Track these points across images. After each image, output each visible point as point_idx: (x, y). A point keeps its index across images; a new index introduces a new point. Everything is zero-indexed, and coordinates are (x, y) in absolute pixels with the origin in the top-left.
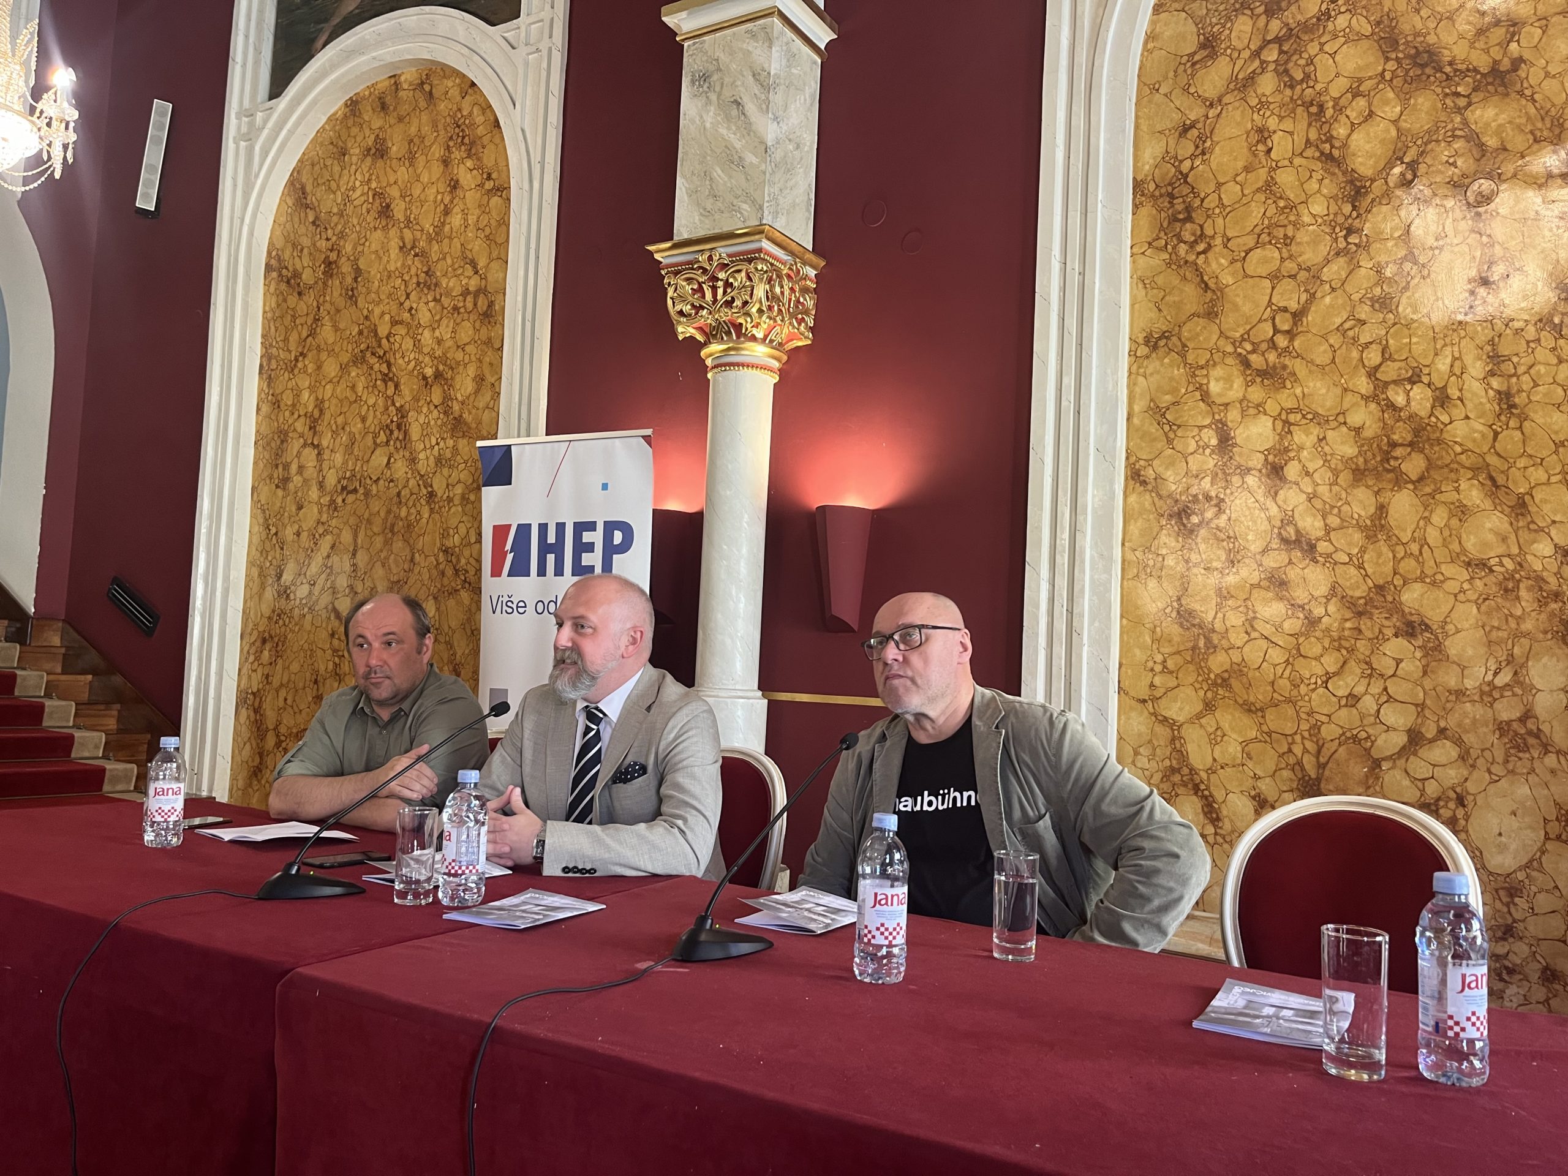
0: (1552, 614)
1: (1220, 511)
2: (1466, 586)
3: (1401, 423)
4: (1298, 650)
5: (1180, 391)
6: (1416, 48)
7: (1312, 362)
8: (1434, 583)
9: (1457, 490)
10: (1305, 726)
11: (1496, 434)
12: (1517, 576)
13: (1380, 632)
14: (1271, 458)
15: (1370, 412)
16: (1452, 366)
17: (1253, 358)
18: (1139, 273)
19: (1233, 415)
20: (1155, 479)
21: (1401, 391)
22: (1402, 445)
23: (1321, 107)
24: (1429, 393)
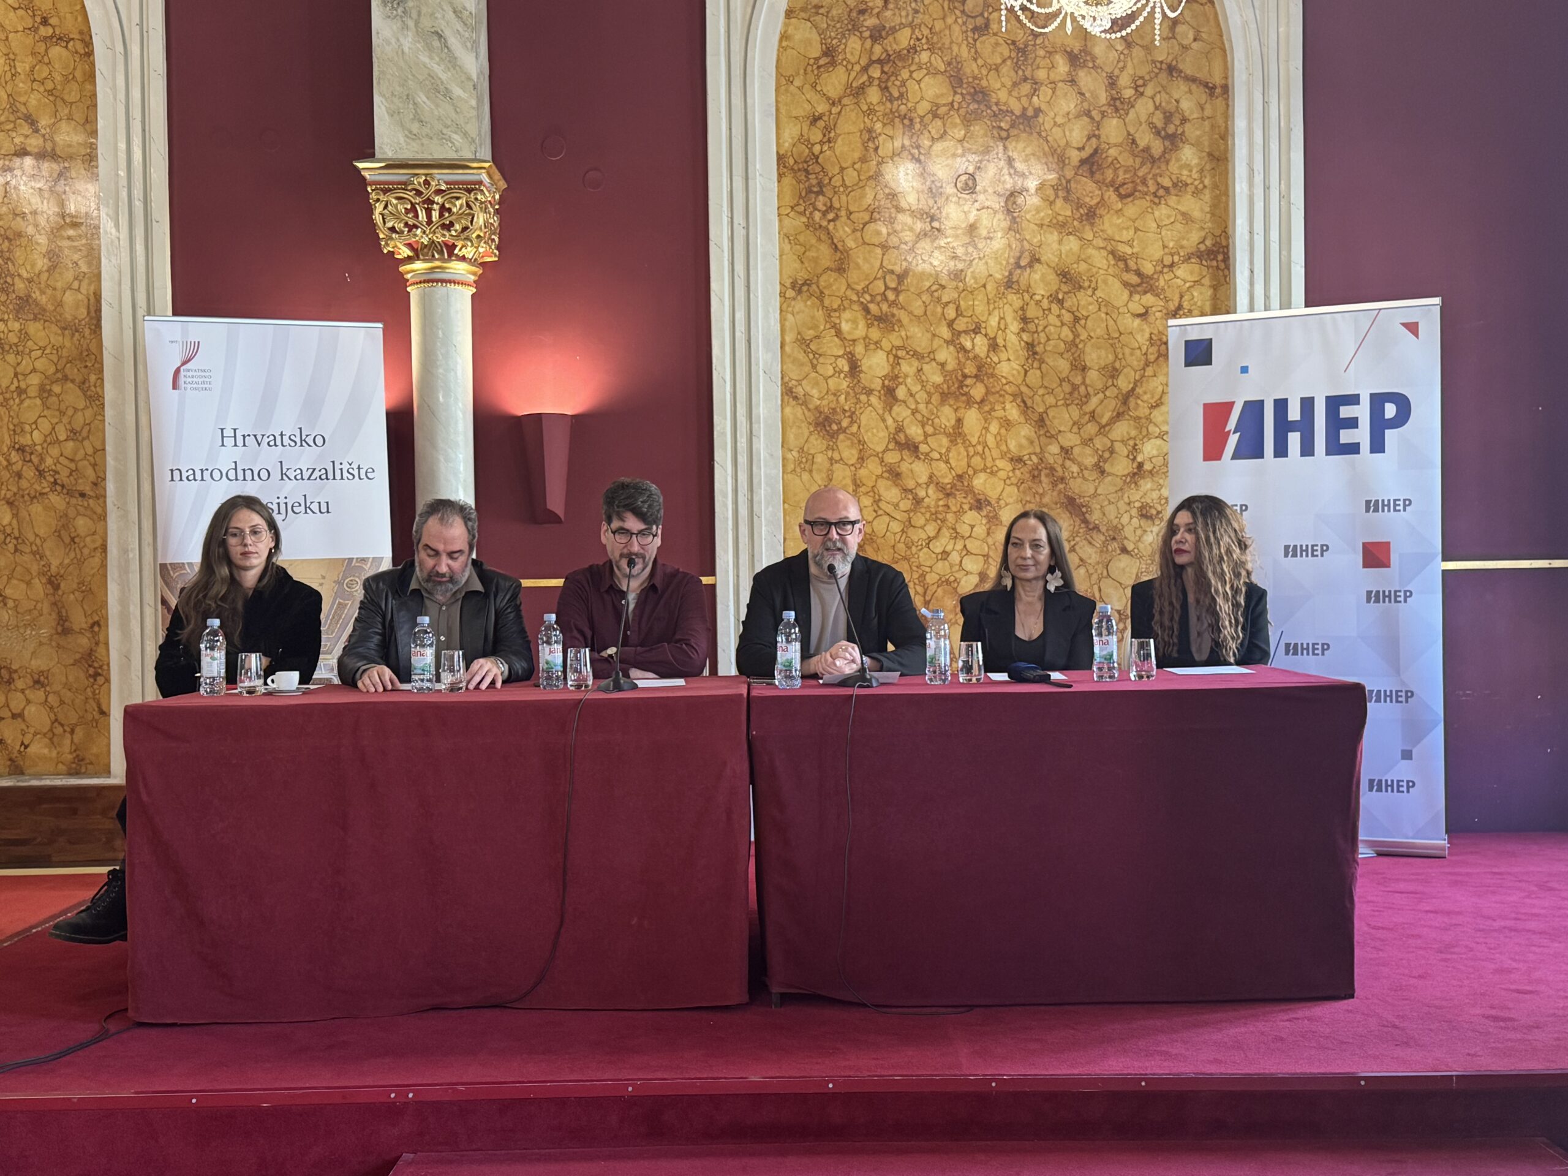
0: (1060, 492)
1: (852, 422)
2: (1011, 474)
3: (969, 362)
4: (910, 522)
5: (819, 327)
6: (974, 88)
7: (911, 313)
8: (992, 473)
9: (1004, 409)
10: (916, 576)
11: (1026, 372)
12: (1040, 467)
13: (961, 507)
14: (886, 382)
15: (950, 353)
16: (999, 323)
17: (872, 307)
18: (785, 230)
19: (859, 349)
20: (804, 395)
21: (968, 339)
22: (970, 377)
23: (911, 120)
24: (986, 341)
